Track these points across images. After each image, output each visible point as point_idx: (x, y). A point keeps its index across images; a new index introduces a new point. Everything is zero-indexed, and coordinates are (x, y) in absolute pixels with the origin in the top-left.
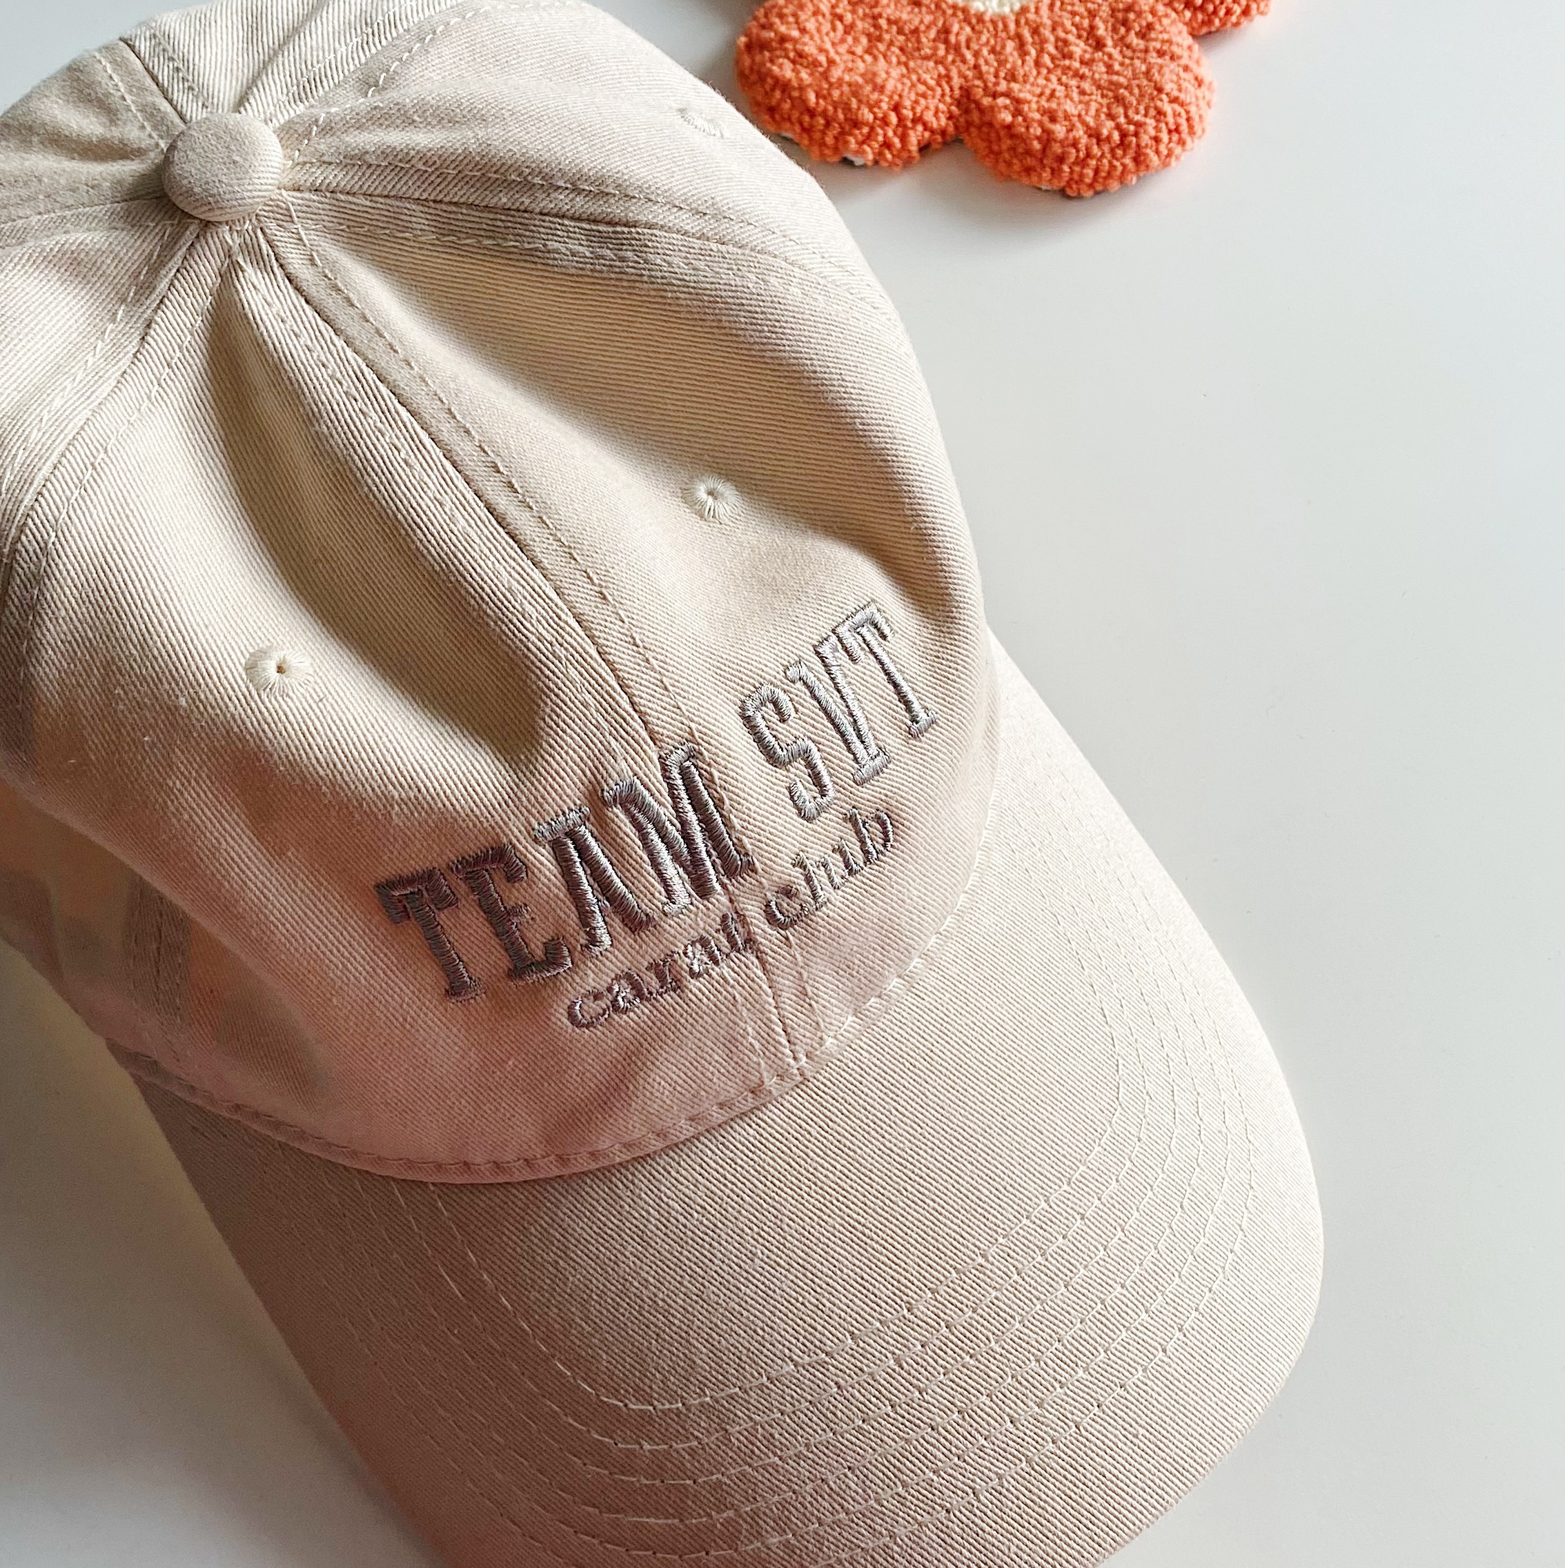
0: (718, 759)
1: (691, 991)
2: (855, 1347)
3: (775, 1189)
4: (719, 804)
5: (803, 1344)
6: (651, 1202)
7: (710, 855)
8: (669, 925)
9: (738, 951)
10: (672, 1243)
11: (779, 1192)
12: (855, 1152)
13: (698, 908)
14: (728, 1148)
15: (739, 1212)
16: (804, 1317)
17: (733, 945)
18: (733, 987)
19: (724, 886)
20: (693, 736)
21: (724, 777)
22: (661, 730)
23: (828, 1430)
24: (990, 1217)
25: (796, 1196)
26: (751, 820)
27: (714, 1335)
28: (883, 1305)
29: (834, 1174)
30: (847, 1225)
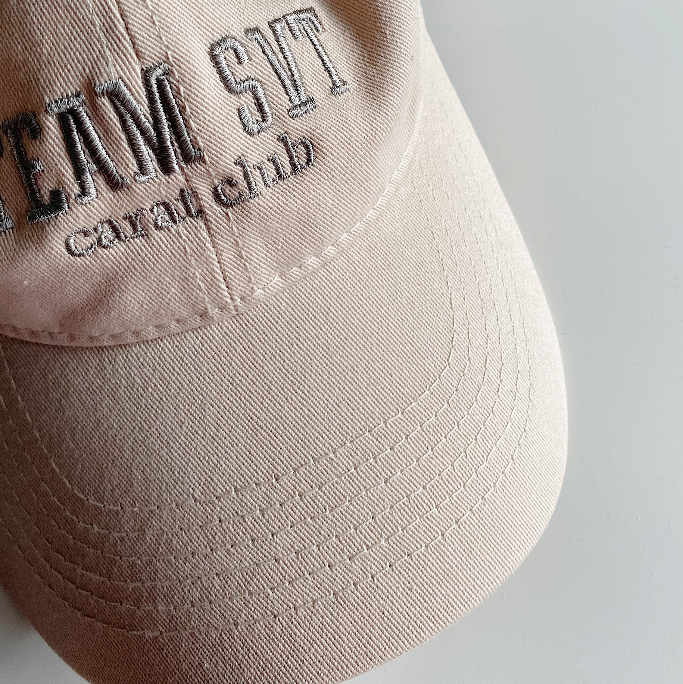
0: (185, 79)
1: (154, 239)
2: (236, 497)
3: (205, 383)
4: (182, 110)
5: (203, 488)
6: (124, 375)
7: (173, 146)
8: (138, 188)
9: (192, 216)
10: (132, 404)
11: (207, 385)
12: (263, 368)
13: (161, 181)
14: (180, 350)
15: (178, 393)
16: (207, 470)
17: (189, 212)
18: (185, 241)
19: (181, 168)
20: (168, 59)
21: (188, 92)
22: (143, 50)
23: (208, 547)
24: (344, 427)
25: (218, 390)
26: (205, 126)
27: (148, 469)
28: (260, 473)
29: (246, 380)
30: (247, 416)
